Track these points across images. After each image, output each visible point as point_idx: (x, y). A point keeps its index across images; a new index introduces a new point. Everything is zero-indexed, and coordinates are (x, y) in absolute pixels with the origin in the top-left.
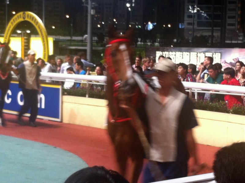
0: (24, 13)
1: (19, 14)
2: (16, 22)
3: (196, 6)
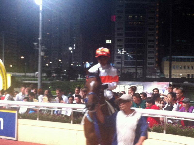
3: (123, 49)
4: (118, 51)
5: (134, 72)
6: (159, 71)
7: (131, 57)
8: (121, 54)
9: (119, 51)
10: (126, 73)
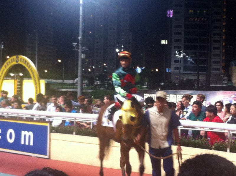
0: (17, 57)
1: (12, 58)
2: (10, 66)
3: (182, 52)
4: (175, 54)
5: (195, 79)
6: (226, 78)
7: (191, 61)
8: (179, 58)
9: (177, 54)
10: (186, 80)
